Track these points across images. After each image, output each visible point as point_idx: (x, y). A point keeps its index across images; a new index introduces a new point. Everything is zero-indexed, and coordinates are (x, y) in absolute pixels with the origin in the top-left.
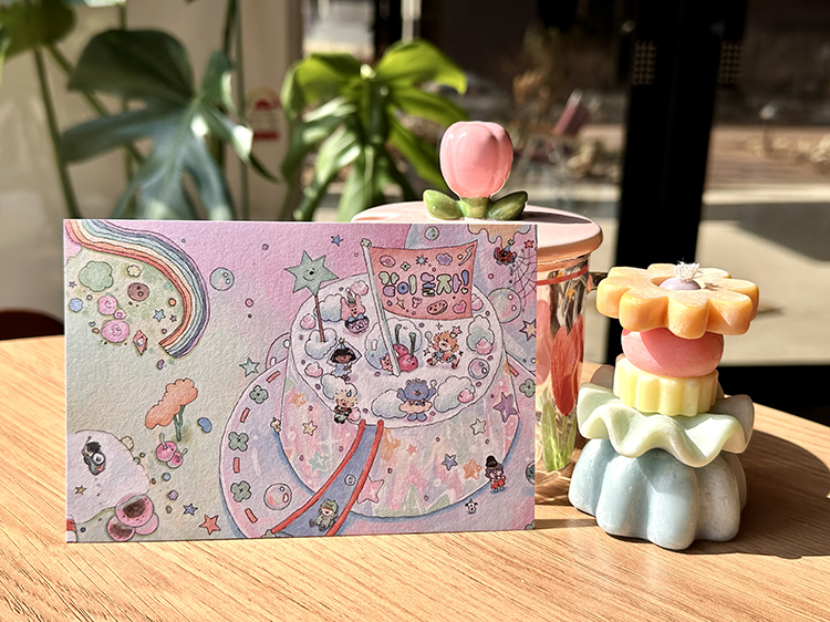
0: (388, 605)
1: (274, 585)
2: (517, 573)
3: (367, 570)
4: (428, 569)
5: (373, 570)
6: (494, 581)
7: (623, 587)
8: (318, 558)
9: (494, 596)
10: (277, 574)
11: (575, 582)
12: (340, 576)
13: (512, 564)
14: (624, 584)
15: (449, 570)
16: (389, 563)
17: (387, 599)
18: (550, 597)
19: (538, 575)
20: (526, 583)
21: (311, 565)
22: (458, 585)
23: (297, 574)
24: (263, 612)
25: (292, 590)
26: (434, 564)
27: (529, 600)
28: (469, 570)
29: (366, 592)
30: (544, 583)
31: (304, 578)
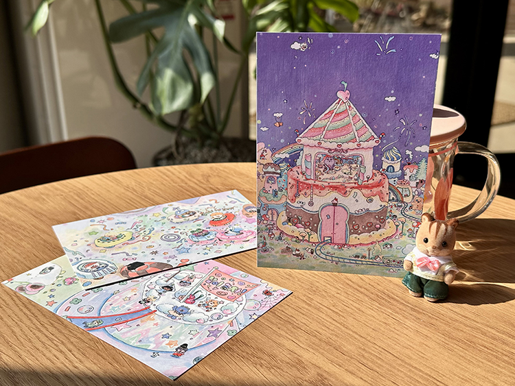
0: (351, 333)
1: (290, 320)
2: (418, 316)
3: (337, 313)
4: (369, 313)
5: (340, 313)
6: (406, 320)
7: (477, 324)
8: (310, 305)
9: (407, 329)
10: (290, 314)
11: (450, 321)
12: (324, 316)
13: (415, 310)
14: (477, 322)
15: (381, 314)
16: (348, 309)
17: (350, 329)
18: (437, 330)
19: (430, 317)
20: (424, 321)
21: (307, 309)
22: (387, 322)
23: (301, 314)
24: (287, 335)
25: (300, 323)
26: (372, 310)
27: (426, 332)
28: (392, 314)
29: (338, 325)
30: (433, 321)
31: (305, 317)
